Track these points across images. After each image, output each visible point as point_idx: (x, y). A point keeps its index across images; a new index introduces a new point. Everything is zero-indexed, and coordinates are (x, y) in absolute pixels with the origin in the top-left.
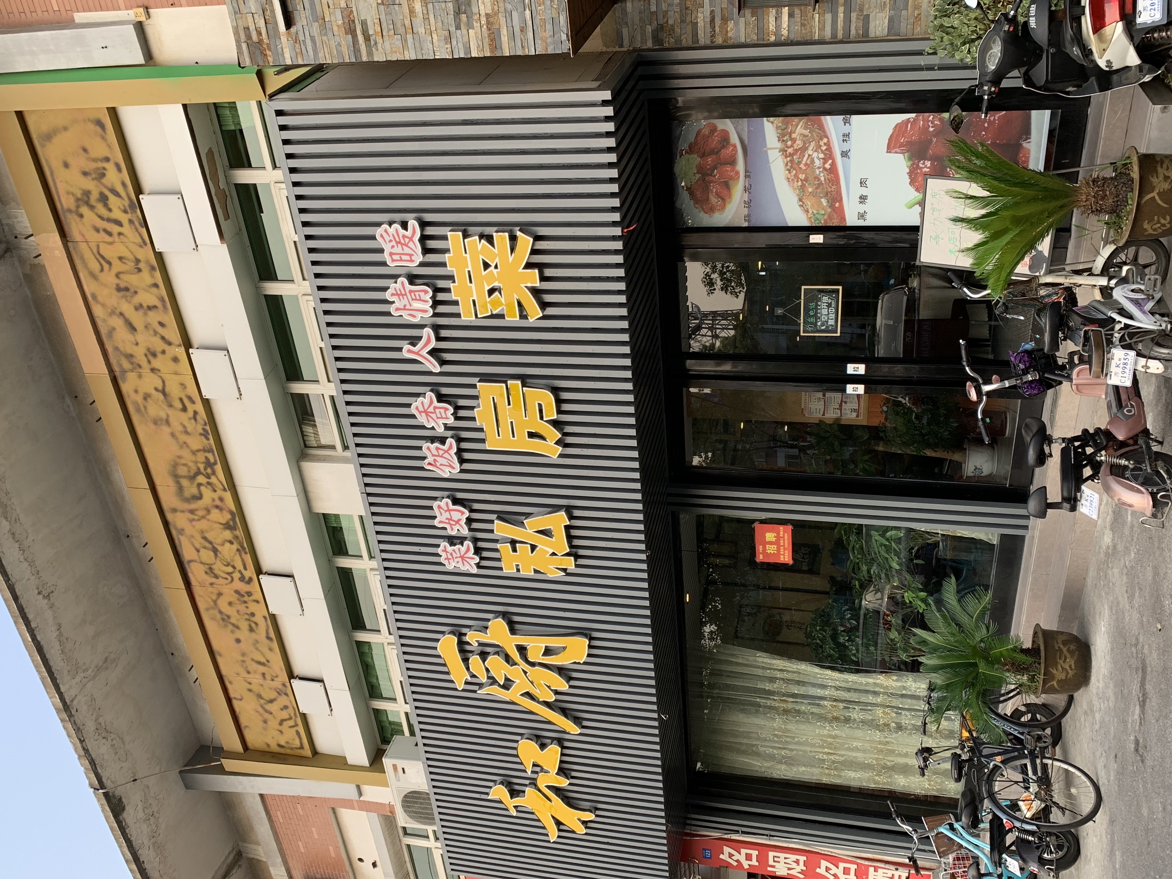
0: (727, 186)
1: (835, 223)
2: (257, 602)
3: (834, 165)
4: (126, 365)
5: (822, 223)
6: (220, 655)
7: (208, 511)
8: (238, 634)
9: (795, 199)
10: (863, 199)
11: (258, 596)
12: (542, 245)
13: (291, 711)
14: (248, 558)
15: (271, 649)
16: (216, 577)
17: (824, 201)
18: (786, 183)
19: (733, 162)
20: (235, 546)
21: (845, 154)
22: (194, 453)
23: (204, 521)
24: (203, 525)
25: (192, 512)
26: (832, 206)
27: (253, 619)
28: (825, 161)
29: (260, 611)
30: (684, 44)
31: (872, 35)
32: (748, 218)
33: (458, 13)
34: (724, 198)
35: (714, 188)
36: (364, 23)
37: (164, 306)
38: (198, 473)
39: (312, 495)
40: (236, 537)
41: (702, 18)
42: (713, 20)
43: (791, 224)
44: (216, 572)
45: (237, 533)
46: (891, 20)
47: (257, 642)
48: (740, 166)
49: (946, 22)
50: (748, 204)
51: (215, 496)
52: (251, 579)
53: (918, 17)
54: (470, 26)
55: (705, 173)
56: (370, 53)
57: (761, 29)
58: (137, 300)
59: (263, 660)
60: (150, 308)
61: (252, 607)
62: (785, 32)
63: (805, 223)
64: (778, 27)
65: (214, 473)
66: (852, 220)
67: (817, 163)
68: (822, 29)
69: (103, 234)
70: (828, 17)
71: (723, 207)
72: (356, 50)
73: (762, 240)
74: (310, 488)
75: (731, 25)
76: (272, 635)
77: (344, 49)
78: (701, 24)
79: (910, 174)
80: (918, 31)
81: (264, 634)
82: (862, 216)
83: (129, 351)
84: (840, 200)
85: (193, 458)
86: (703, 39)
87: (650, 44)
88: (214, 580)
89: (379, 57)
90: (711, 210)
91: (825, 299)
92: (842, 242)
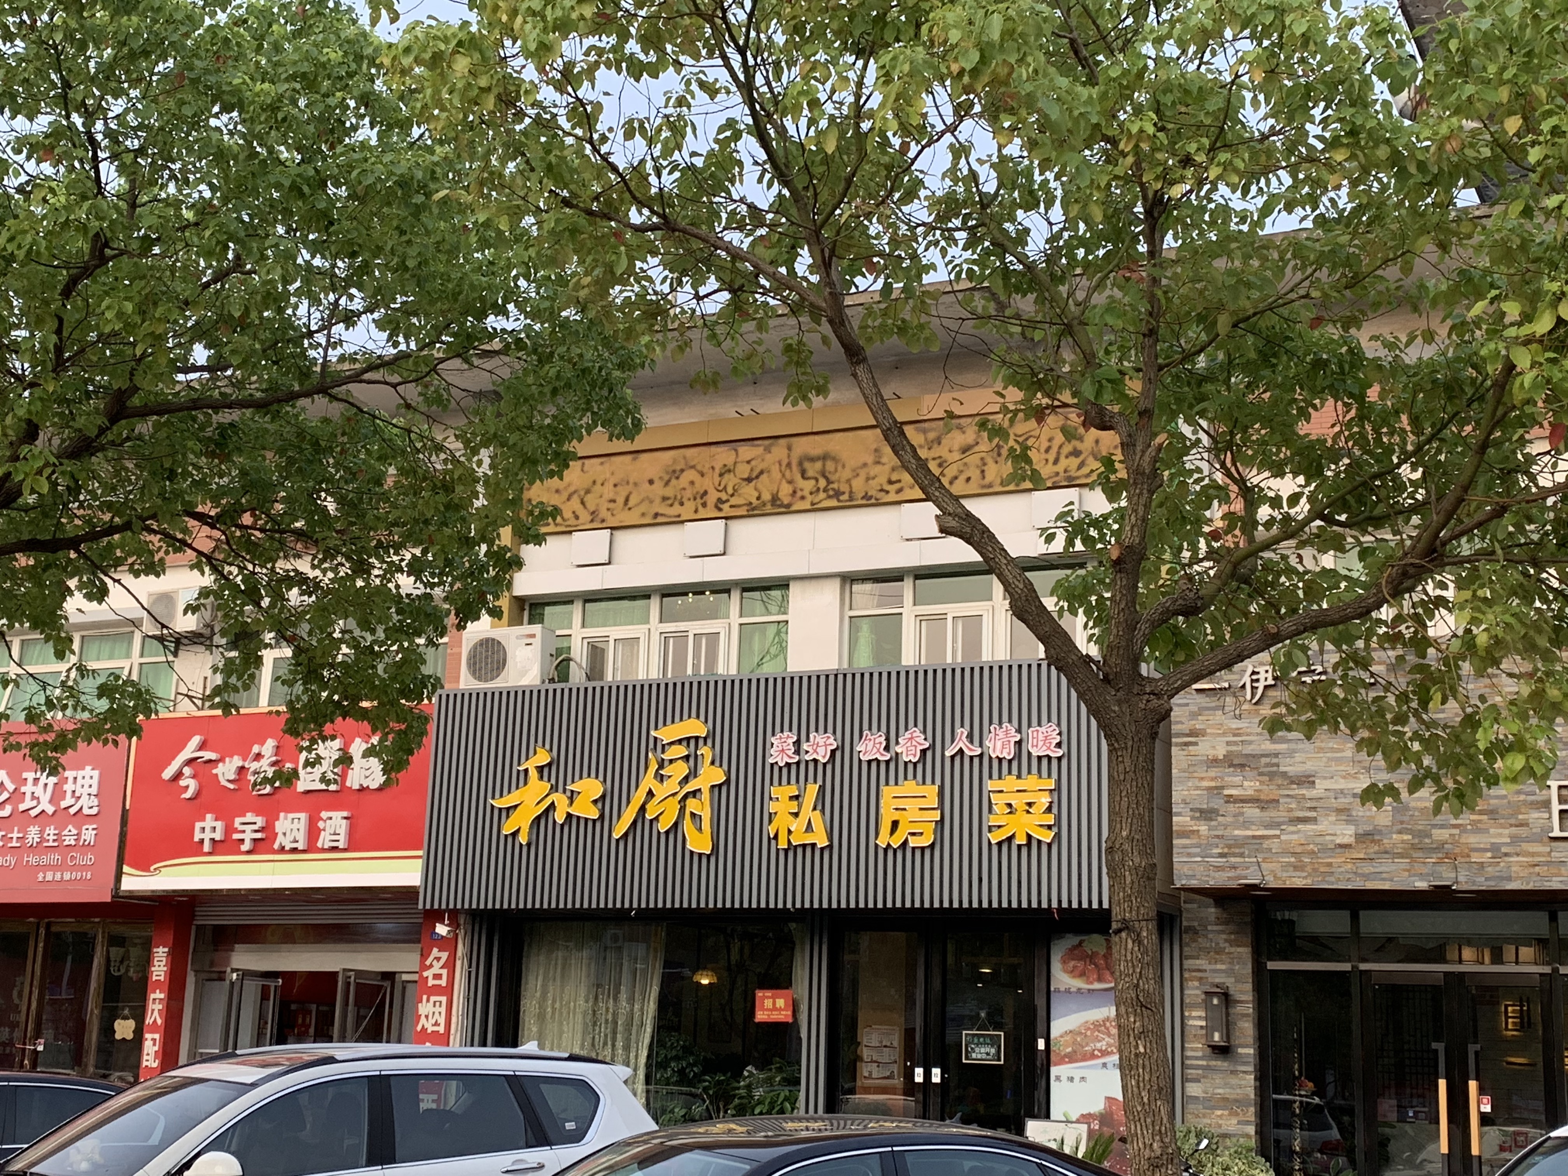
0: (1082, 974)
1: (1053, 1058)
2: (696, 511)
3: (1098, 1057)
4: (932, 435)
5: (1052, 1048)
6: (634, 459)
7: (790, 482)
8: (658, 485)
9: (1071, 1028)
10: (1071, 1079)
11: (702, 514)
12: (1044, 849)
13: (573, 521)
14: (742, 511)
15: (643, 514)
16: (721, 475)
17: (1069, 1050)
18: (1083, 1020)
19: (1100, 979)
20: (755, 502)
21: (1104, 1065)
22: (848, 481)
23: (779, 476)
24: (776, 474)
25: (789, 465)
26: (1066, 1056)
27: (676, 504)
28: (1100, 1051)
29: (687, 511)
30: (1186, 949)
31: (1187, 1084)
32: (1057, 991)
33: (1201, 811)
34: (1072, 972)
35: (1080, 965)
36: (1196, 744)
37: (984, 487)
38: (829, 482)
39: (806, 583)
40: (764, 504)
41: (1201, 963)
42: (1199, 971)
43: (1052, 1024)
44: (726, 476)
45: (769, 506)
46: (1197, 1098)
47: (651, 502)
48: (1097, 986)
49: (1193, 1135)
50: (1068, 991)
51: (806, 493)
52: (720, 510)
53: (1197, 1116)
54: (1192, 818)
55: (1091, 958)
56: (1177, 745)
57: (1194, 1006)
58: (990, 461)
59: (631, 503)
60: (983, 471)
61: (690, 506)
62: (1191, 1022)
63: (1052, 1036)
64: (1195, 1018)
65: (829, 497)
66: (1054, 1071)
67: (1098, 1045)
68: (1192, 1049)
69: (1047, 444)
70: (1200, 1054)
71: (1065, 971)
72: (1179, 735)
73: (1040, 1002)
74: (814, 583)
75: (1196, 984)
76: (660, 520)
77: (1179, 727)
78: (1198, 962)
79: (1090, 1114)
80: (1188, 1117)
81: (661, 511)
82: (1058, 1078)
83: (943, 441)
84: (1070, 1062)
85: (843, 480)
86: (1188, 963)
87: (1185, 923)
88: (717, 471)
89: (1174, 750)
90: (1064, 962)
91: (993, 1051)
92: (1038, 1064)
